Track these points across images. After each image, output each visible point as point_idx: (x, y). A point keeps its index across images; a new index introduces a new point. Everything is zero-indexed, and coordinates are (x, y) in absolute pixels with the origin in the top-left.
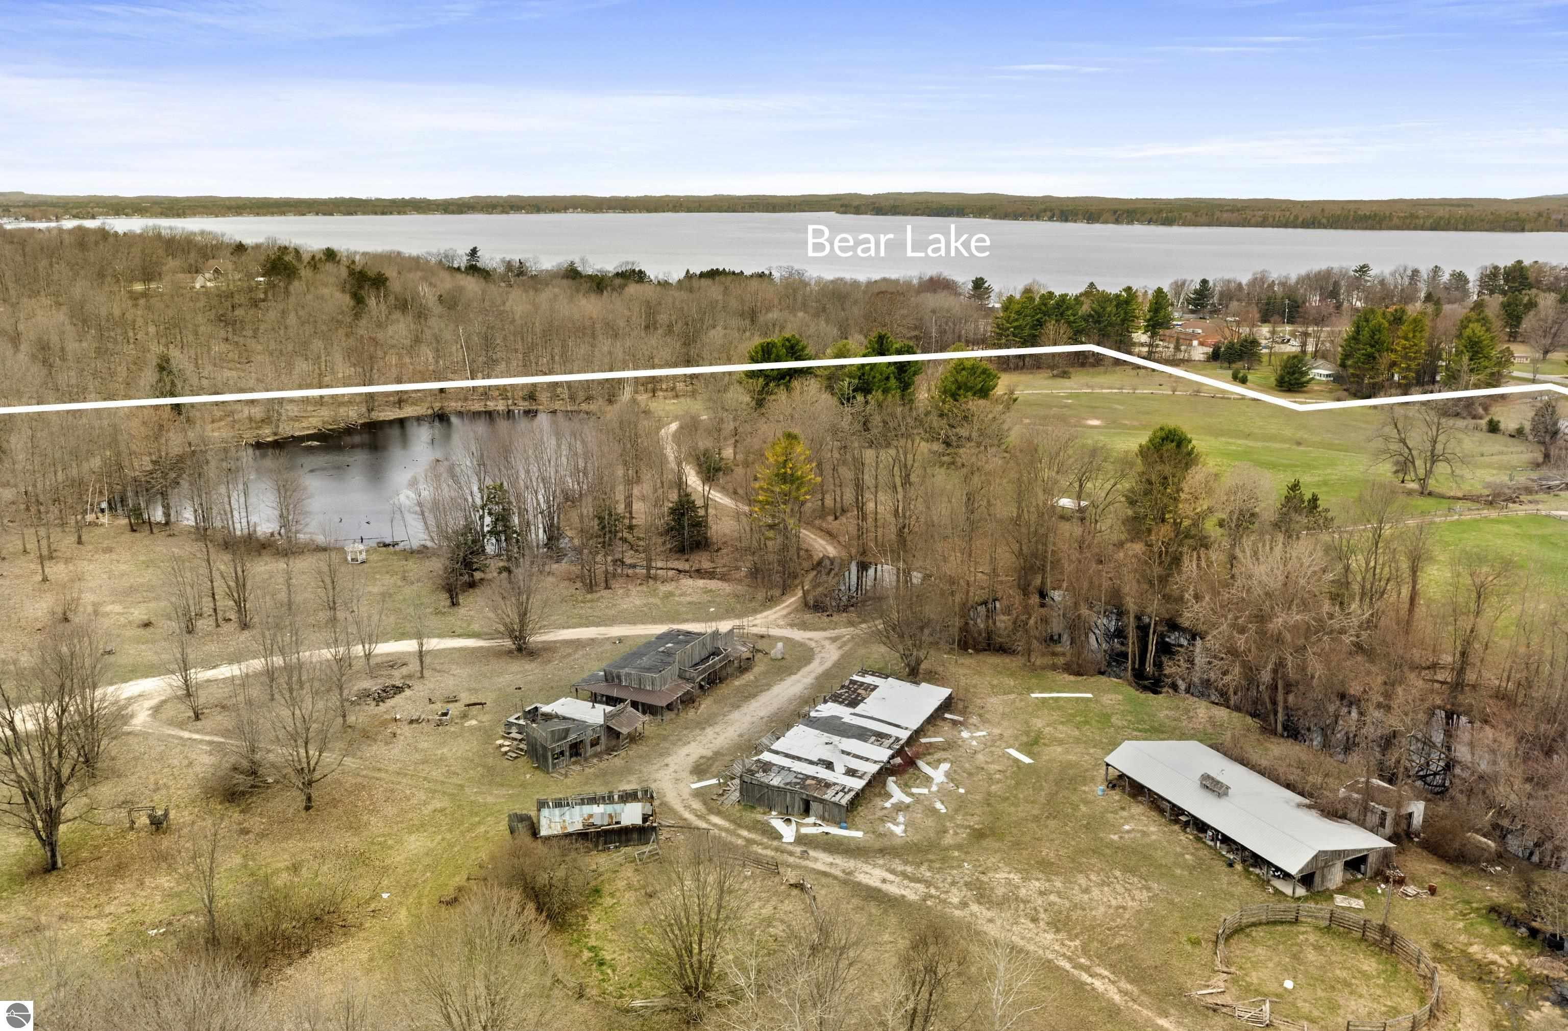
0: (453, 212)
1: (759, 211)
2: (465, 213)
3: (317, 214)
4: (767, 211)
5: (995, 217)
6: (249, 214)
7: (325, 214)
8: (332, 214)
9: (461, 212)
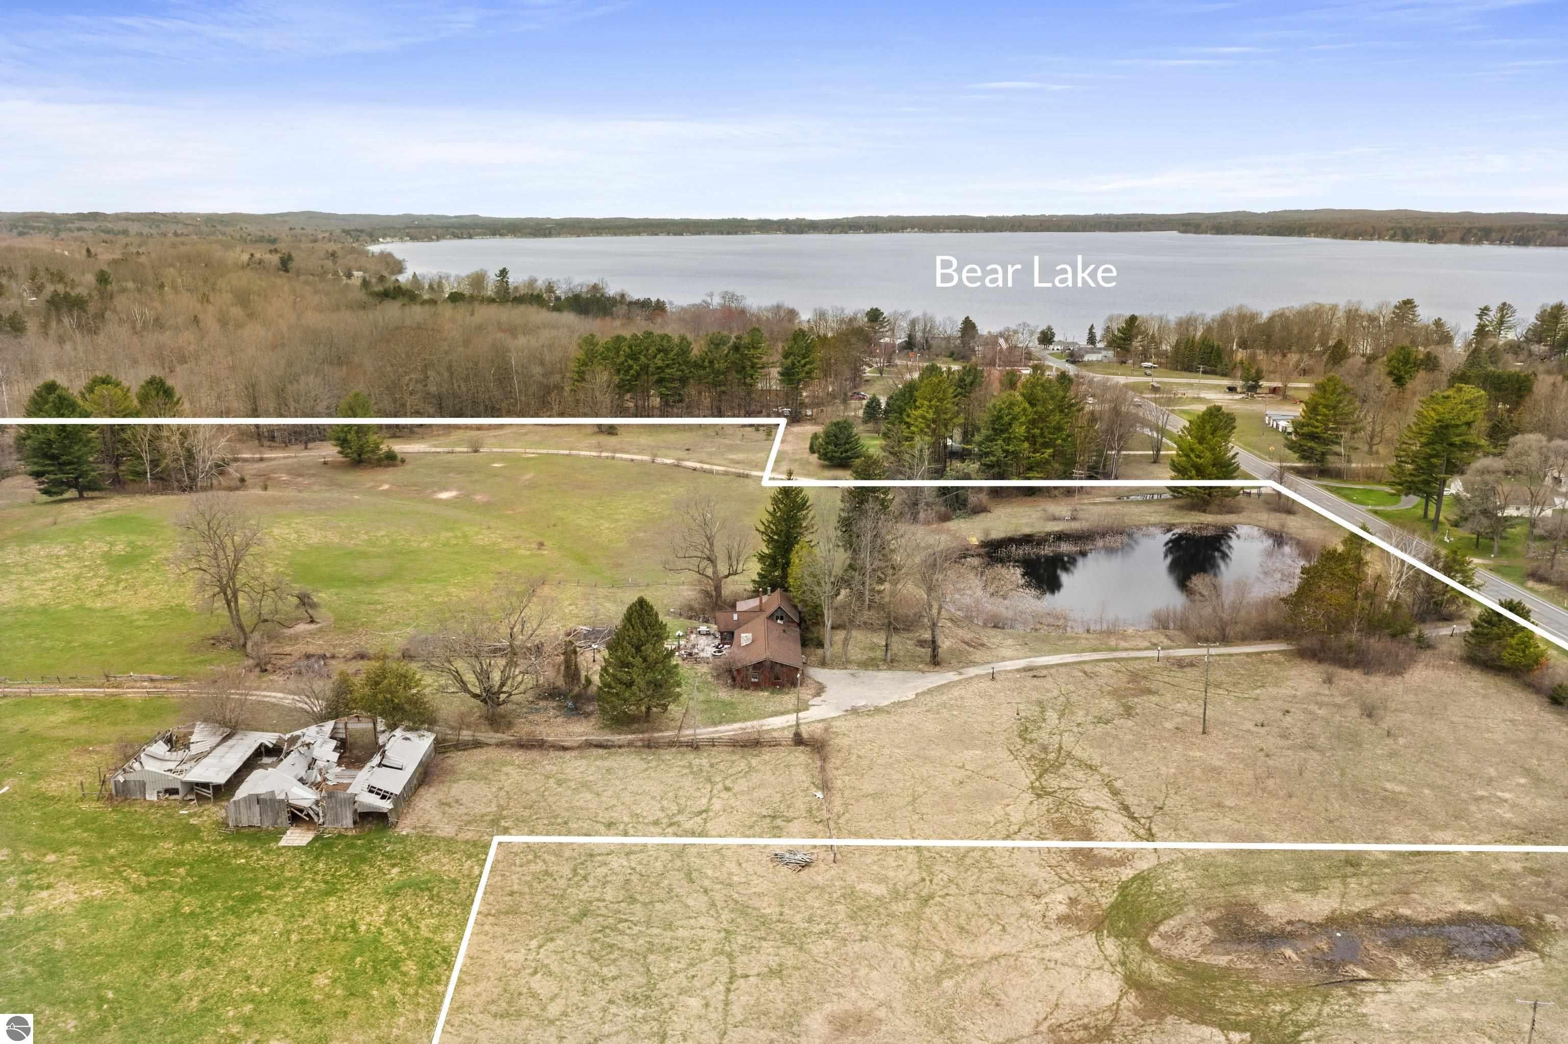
0: (794, 232)
1: (1100, 230)
2: (806, 233)
3: (668, 234)
4: (1110, 230)
5: (1335, 236)
6: (607, 234)
7: (675, 234)
8: (681, 234)
9: (802, 232)
